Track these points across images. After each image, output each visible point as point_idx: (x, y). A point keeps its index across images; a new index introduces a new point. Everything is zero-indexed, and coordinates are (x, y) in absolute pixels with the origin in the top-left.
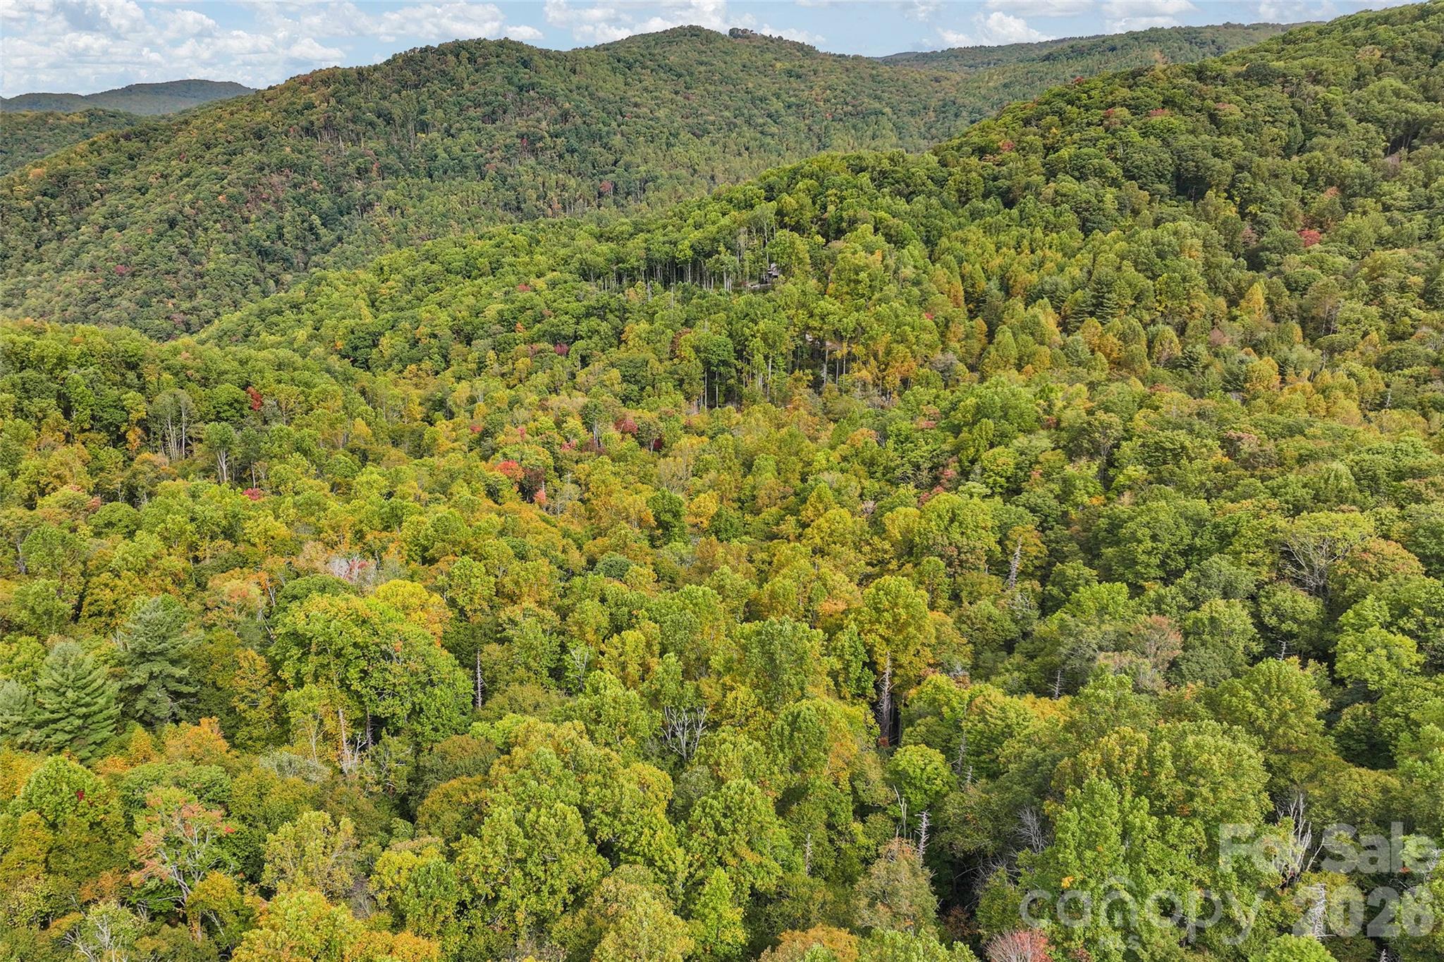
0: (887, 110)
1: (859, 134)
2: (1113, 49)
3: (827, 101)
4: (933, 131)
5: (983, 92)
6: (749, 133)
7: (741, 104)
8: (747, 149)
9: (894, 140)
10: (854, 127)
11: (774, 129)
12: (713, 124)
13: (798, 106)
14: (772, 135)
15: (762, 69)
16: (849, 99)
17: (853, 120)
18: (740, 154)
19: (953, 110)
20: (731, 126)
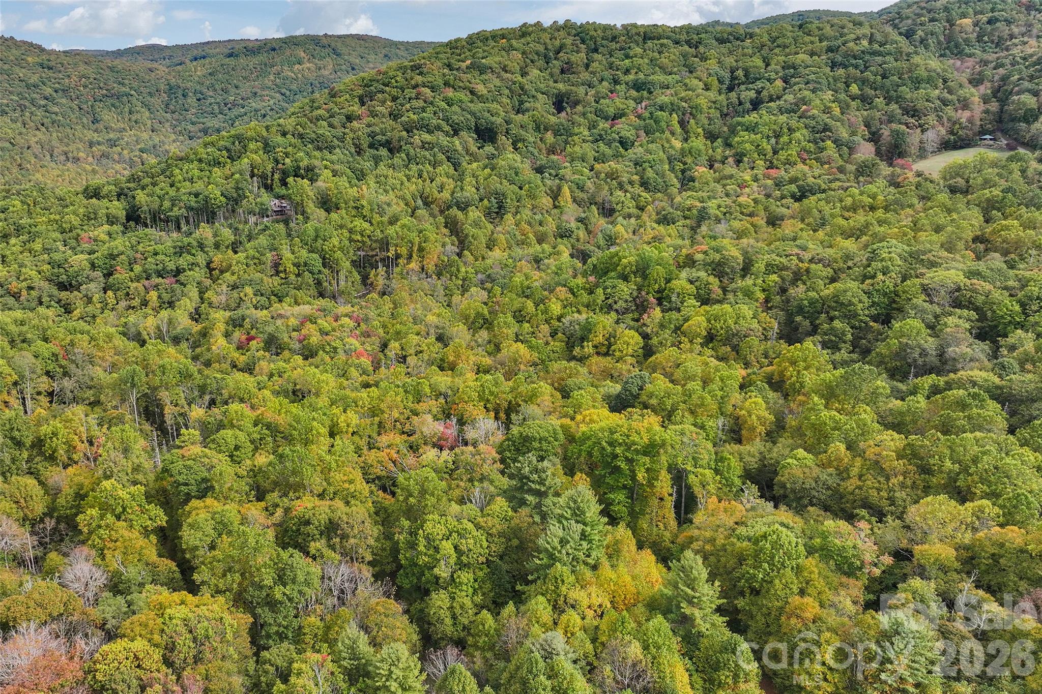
0: (133, 92)
1: (119, 110)
2: (274, 49)
3: (85, 87)
4: (172, 107)
5: (197, 79)
6: (40, 113)
7: (20, 89)
8: (43, 125)
9: (147, 114)
10: (113, 105)
11: (56, 109)
12: (7, 106)
13: (63, 90)
14: (56, 114)
15: (16, 62)
16: (102, 85)
17: (110, 101)
18: (38, 129)
19: (180, 92)
20: (23, 108)
